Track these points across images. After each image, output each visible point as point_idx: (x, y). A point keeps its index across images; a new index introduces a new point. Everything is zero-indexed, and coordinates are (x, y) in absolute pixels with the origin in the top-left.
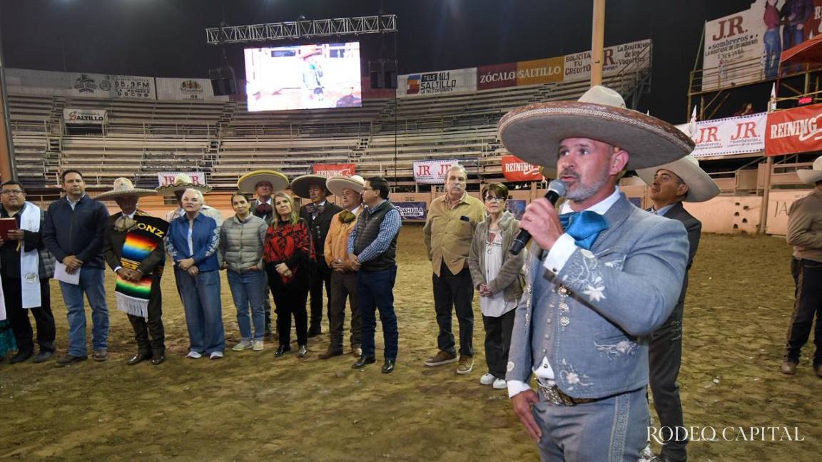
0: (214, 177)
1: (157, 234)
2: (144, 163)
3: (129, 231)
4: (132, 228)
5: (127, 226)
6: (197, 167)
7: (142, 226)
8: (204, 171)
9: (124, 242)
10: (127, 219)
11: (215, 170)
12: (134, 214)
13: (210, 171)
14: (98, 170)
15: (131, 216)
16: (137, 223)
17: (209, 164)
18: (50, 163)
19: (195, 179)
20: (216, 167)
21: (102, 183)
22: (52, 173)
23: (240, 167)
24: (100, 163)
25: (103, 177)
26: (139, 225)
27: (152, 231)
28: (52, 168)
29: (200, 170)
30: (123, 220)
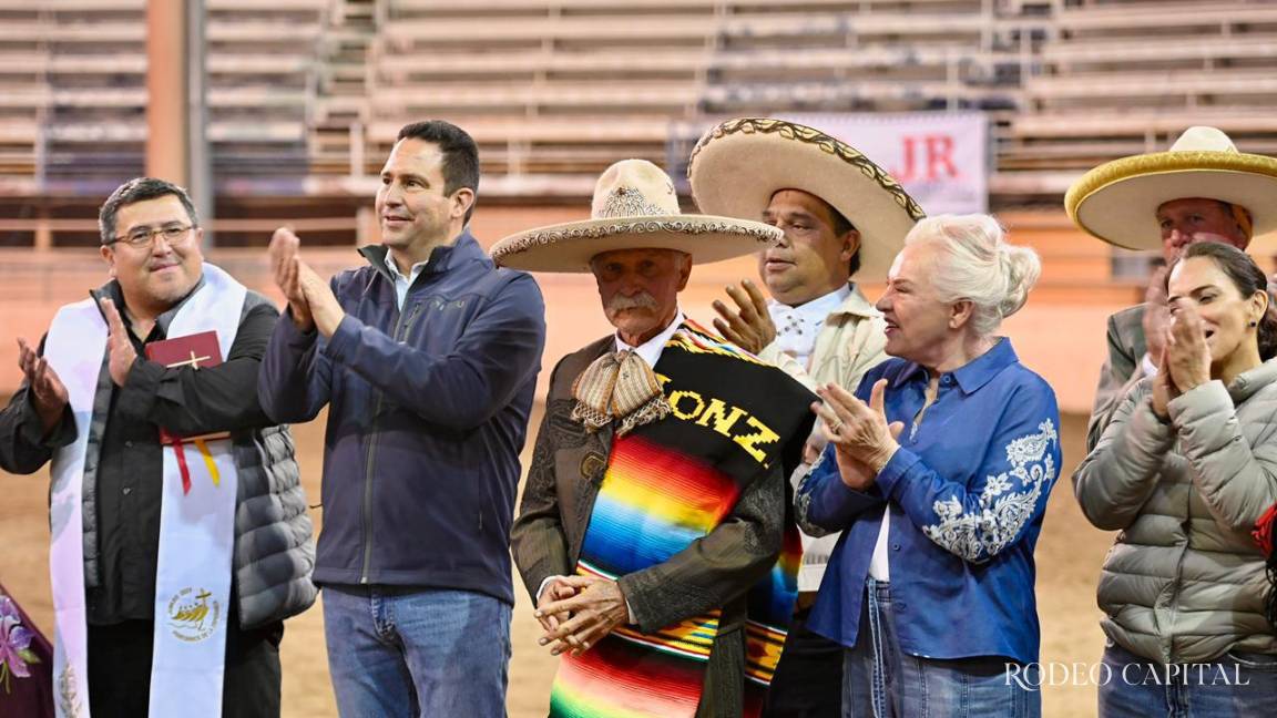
0: (1029, 140)
1: (746, 442)
2: (716, 76)
3: (627, 426)
4: (646, 415)
5: (623, 401)
6: (952, 90)
7: (688, 406)
8: (987, 106)
9: (597, 482)
10: (626, 366)
11: (1039, 106)
12: (663, 340)
13: (1008, 106)
14: (519, 111)
15: (650, 352)
16: (668, 389)
17: (1008, 75)
18: (338, 80)
19: (940, 147)
20: (1043, 87)
21: (533, 168)
22: (336, 127)
23: (1160, 84)
24: (526, 77)
25: (539, 144)
26: (675, 396)
27: (723, 427)
28: (341, 103)
29: (965, 105)
30: (608, 372)
